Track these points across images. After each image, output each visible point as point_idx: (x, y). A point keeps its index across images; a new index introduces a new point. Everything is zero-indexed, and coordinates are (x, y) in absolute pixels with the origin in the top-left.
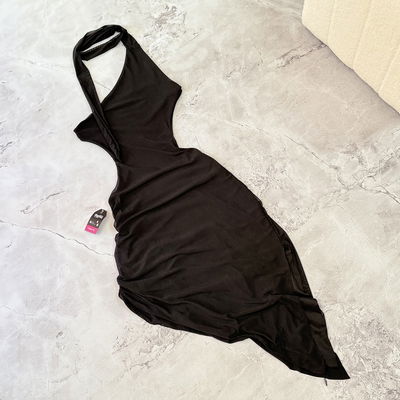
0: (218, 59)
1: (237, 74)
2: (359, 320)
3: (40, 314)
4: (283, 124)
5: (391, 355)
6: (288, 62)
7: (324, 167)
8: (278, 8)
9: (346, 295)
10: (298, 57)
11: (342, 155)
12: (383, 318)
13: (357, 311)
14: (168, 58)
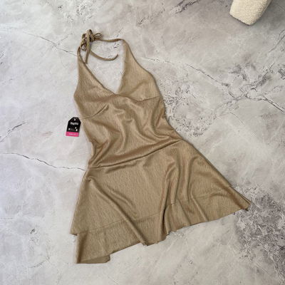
0: (131, 11)
1: (147, 22)
2: (254, 197)
3: (16, 217)
4: (184, 56)
5: (280, 220)
6: (184, 9)
7: (218, 85)
9: (243, 179)
10: (190, 4)
11: (230, 74)
12: (272, 194)
13: (252, 190)
14: (94, 14)
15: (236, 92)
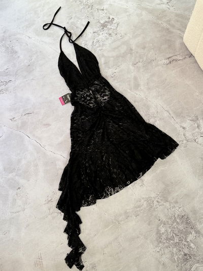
0: (131, 53)
1: (140, 64)
2: (177, 213)
3: (10, 176)
4: (159, 98)
5: (190, 235)
6: (170, 62)
7: (177, 126)
8: (171, 29)
9: (173, 198)
10: (176, 60)
11: (188, 121)
12: (191, 215)
13: (177, 208)
14: (104, 48)
15: (189, 135)
